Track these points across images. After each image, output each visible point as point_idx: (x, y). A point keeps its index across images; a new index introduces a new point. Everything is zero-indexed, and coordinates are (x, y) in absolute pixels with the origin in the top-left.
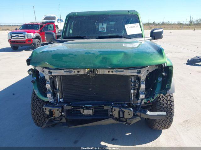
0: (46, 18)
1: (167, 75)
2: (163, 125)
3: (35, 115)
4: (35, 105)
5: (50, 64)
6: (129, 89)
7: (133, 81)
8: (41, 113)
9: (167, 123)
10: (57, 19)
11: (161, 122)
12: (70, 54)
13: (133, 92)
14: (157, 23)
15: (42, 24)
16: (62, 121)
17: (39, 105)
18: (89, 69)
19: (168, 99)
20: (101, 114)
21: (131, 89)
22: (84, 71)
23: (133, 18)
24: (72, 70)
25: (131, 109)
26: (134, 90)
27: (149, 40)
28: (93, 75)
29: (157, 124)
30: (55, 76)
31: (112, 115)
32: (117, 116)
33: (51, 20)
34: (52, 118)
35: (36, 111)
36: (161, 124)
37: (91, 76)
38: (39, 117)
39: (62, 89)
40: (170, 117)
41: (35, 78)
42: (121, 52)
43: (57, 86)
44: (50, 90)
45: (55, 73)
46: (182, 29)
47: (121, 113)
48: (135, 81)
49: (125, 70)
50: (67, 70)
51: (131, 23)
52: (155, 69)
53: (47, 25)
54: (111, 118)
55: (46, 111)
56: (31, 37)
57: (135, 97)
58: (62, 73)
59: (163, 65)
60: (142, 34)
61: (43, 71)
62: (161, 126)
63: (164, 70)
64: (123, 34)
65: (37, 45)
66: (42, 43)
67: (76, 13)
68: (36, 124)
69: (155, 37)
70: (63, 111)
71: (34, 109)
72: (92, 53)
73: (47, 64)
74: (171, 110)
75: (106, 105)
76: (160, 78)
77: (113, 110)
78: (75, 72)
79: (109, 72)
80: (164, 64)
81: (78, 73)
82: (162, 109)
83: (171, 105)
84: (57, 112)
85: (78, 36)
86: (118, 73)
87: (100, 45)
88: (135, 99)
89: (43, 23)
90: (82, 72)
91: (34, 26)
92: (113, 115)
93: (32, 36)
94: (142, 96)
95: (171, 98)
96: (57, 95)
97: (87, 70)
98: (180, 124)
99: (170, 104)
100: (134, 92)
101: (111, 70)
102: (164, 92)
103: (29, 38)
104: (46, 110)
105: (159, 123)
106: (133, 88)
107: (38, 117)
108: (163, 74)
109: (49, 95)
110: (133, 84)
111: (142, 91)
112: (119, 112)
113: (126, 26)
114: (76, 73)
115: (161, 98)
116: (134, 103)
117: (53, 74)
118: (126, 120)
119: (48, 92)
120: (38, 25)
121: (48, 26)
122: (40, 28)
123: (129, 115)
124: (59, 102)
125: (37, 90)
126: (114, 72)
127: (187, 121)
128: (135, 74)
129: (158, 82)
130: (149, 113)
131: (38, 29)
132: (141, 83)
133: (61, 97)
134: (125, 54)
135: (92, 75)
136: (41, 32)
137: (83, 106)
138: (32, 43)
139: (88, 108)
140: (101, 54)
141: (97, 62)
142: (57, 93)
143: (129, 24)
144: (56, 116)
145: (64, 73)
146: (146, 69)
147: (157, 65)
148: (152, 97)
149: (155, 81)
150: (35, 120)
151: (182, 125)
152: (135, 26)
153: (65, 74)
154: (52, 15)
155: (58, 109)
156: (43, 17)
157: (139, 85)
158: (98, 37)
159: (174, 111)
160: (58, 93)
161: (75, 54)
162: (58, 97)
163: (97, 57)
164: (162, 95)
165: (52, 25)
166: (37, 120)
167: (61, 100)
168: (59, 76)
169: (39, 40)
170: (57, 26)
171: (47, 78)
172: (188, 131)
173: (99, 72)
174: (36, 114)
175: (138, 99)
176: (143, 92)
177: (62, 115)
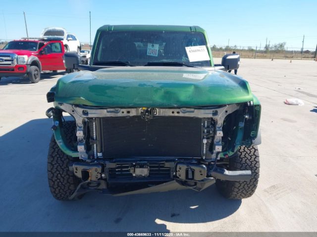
0: (48, 33)
1: (251, 118)
2: (244, 192)
3: (54, 180)
4: (55, 164)
5: (88, 99)
6: (201, 138)
7: (206, 126)
8: (63, 178)
9: (249, 188)
10: (66, 35)
11: (241, 187)
12: (116, 86)
13: (206, 142)
14: (219, 47)
15: (42, 42)
16: (100, 187)
17: (61, 165)
18: (144, 108)
19: (252, 153)
20: (160, 176)
21: (204, 138)
22: (137, 111)
23: (197, 37)
24: (120, 109)
25: (204, 166)
26: (207, 138)
27: (220, 69)
28: (150, 117)
29: (236, 190)
30: (92, 118)
31: (175, 176)
32: (183, 177)
33: (56, 36)
34: (87, 181)
35: (55, 174)
36: (241, 190)
37: (147, 119)
38: (60, 183)
39: (101, 139)
40: (254, 179)
41: (58, 122)
42: (190, 85)
43: (95, 134)
44: (82, 140)
45: (94, 114)
46: (255, 58)
47: (190, 172)
48: (208, 127)
49: (196, 110)
50: (112, 110)
51: (194, 45)
52: (236, 109)
53: (51, 44)
54: (175, 181)
55: (76, 172)
56: (24, 62)
57: (208, 149)
58: (104, 113)
59: (249, 104)
60: (210, 61)
61: (73, 111)
62: (242, 192)
63: (247, 111)
64: (183, 60)
65: (35, 75)
66: (42, 72)
67: (112, 26)
68: (55, 195)
69: (228, 66)
70: (103, 171)
71: (53, 171)
72: (149, 85)
73: (82, 100)
74: (256, 169)
75: (167, 161)
76: (241, 122)
77: (178, 169)
78: (123, 112)
79: (173, 112)
80: (250, 102)
81: (128, 114)
82: (243, 168)
83: (255, 162)
84: (95, 173)
85: (117, 61)
86: (187, 115)
87: (156, 74)
88: (208, 152)
89: (43, 40)
90: (133, 112)
91: (29, 44)
92: (178, 175)
93: (26, 60)
94: (219, 148)
95: (255, 151)
96: (92, 148)
97: (140, 110)
98: (265, 191)
99: (255, 160)
100: (208, 142)
101: (176, 111)
102: (248, 142)
103: (20, 63)
104: (77, 170)
105: (240, 188)
106: (207, 136)
107: (58, 183)
108: (246, 117)
109: (81, 148)
110: (206, 131)
111: (218, 141)
112: (187, 172)
113: (188, 49)
114: (125, 114)
115: (241, 153)
116: (207, 158)
117: (90, 116)
118: (196, 184)
119: (79, 143)
120: (35, 43)
121: (51, 46)
122: (39, 49)
123: (201, 174)
124: (96, 158)
125: (60, 141)
126: (181, 113)
127: (274, 187)
128: (210, 116)
129: (240, 128)
130: (227, 172)
131: (36, 50)
132: (217, 129)
133: (99, 150)
134: (197, 87)
135: (148, 117)
136: (40, 55)
137: (134, 164)
138: (25, 72)
139: (142, 166)
140: (162, 87)
141: (157, 98)
142: (93, 145)
143: (192, 46)
144: (92, 179)
145: (107, 113)
146: (224, 109)
147: (238, 104)
148: (231, 150)
149: (235, 127)
150: (54, 188)
151: (268, 192)
152: (200, 49)
153: (109, 115)
154: (58, 28)
155: (96, 168)
156: (43, 31)
157: (215, 132)
158: (147, 64)
159: (259, 170)
160: (95, 145)
161: (125, 85)
162: (95, 151)
163: (157, 90)
164: (242, 147)
165: (58, 44)
166: (57, 188)
167: (100, 154)
168: (97, 118)
169: (36, 67)
170: (66, 46)
171: (79, 121)
172: (276, 201)
173: (160, 112)
174: (56, 178)
175: (212, 153)
176: (220, 141)
177: (101, 177)
